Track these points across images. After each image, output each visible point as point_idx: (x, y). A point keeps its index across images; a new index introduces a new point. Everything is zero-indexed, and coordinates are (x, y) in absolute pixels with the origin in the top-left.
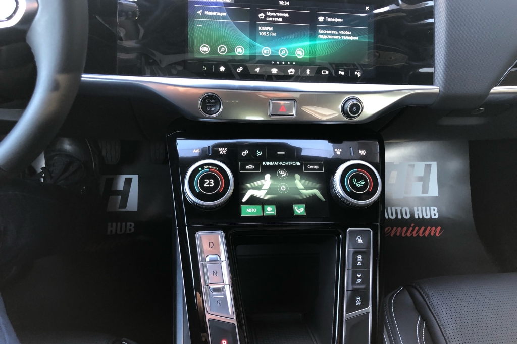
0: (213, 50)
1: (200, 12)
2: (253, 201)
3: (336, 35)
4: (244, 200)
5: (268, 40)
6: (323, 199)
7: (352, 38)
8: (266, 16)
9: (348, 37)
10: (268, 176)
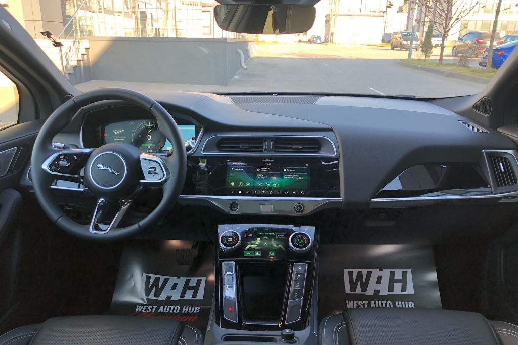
0: (237, 184)
1: (232, 169)
2: (250, 249)
3: (292, 177)
4: (246, 249)
5: (261, 180)
6: (284, 250)
7: (299, 178)
8: (260, 170)
9: (298, 177)
10: (258, 239)
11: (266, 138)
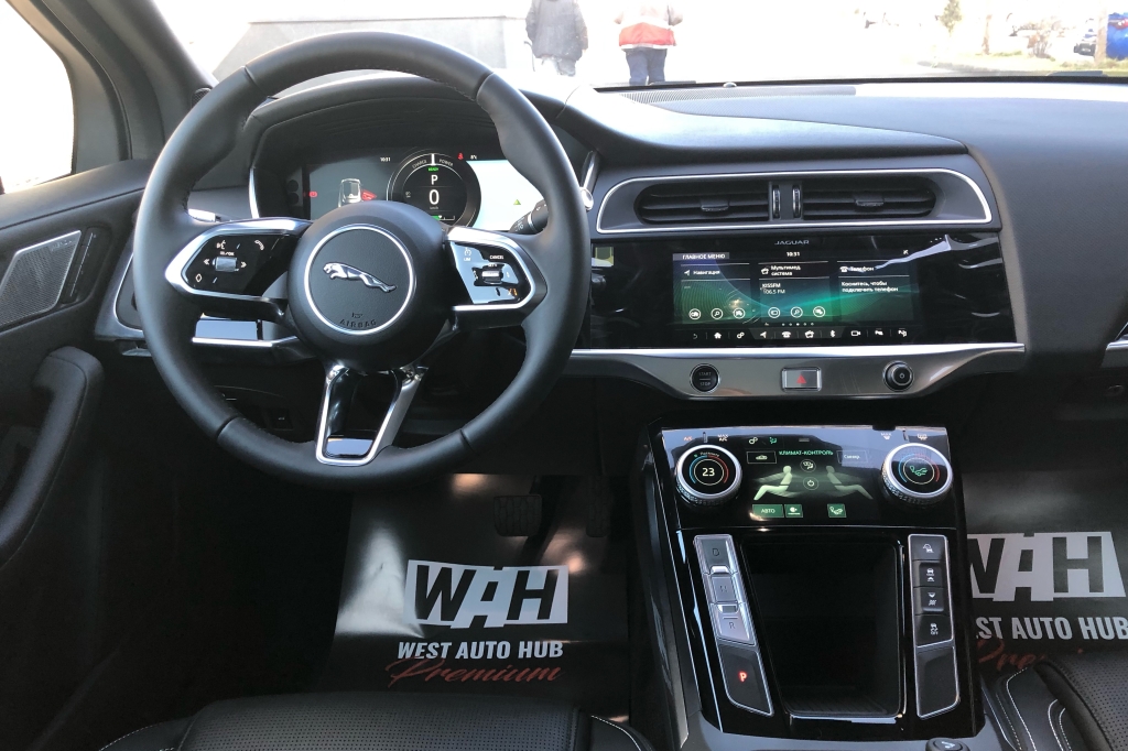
0: (705, 314)
1: (687, 272)
3: (866, 287)
4: (757, 498)
5: (774, 299)
6: (870, 497)
7: (889, 290)
8: (771, 271)
9: (882, 288)
10: (787, 469)
11: (778, 182)
